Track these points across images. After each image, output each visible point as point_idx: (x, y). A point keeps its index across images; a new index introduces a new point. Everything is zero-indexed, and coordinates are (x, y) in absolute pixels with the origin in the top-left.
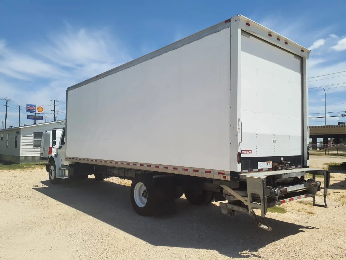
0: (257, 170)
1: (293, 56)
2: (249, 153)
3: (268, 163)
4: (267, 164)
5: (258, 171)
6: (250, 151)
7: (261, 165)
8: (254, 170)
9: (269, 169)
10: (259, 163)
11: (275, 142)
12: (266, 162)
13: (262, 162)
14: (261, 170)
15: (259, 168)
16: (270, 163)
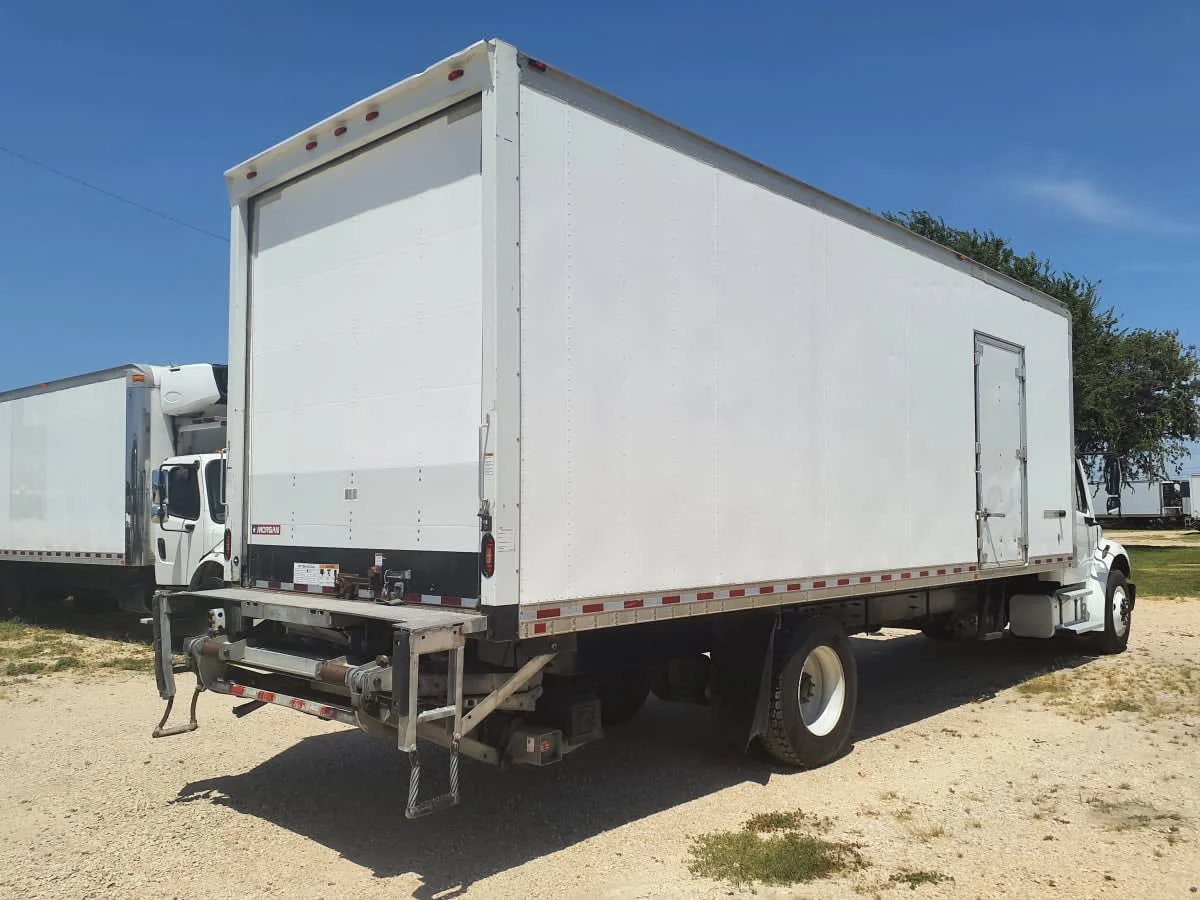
0: (291, 586)
1: (444, 119)
2: (274, 533)
3: (325, 570)
4: (322, 572)
5: (292, 589)
6: (276, 529)
7: (303, 573)
8: (284, 585)
9: (327, 592)
10: (296, 565)
11: (355, 498)
12: (317, 566)
13: (306, 564)
14: (301, 589)
15: (297, 579)
16: (333, 570)
